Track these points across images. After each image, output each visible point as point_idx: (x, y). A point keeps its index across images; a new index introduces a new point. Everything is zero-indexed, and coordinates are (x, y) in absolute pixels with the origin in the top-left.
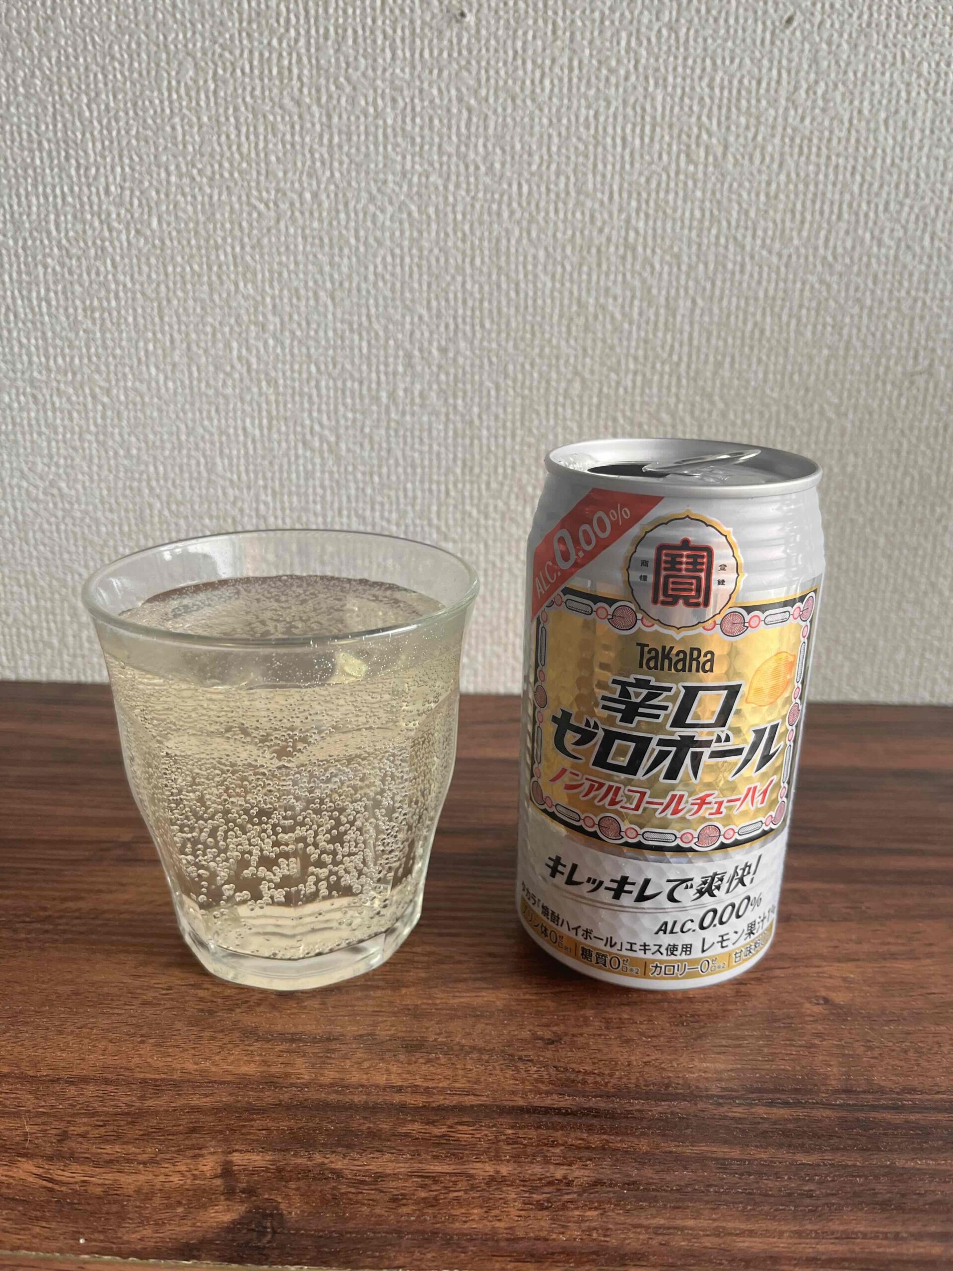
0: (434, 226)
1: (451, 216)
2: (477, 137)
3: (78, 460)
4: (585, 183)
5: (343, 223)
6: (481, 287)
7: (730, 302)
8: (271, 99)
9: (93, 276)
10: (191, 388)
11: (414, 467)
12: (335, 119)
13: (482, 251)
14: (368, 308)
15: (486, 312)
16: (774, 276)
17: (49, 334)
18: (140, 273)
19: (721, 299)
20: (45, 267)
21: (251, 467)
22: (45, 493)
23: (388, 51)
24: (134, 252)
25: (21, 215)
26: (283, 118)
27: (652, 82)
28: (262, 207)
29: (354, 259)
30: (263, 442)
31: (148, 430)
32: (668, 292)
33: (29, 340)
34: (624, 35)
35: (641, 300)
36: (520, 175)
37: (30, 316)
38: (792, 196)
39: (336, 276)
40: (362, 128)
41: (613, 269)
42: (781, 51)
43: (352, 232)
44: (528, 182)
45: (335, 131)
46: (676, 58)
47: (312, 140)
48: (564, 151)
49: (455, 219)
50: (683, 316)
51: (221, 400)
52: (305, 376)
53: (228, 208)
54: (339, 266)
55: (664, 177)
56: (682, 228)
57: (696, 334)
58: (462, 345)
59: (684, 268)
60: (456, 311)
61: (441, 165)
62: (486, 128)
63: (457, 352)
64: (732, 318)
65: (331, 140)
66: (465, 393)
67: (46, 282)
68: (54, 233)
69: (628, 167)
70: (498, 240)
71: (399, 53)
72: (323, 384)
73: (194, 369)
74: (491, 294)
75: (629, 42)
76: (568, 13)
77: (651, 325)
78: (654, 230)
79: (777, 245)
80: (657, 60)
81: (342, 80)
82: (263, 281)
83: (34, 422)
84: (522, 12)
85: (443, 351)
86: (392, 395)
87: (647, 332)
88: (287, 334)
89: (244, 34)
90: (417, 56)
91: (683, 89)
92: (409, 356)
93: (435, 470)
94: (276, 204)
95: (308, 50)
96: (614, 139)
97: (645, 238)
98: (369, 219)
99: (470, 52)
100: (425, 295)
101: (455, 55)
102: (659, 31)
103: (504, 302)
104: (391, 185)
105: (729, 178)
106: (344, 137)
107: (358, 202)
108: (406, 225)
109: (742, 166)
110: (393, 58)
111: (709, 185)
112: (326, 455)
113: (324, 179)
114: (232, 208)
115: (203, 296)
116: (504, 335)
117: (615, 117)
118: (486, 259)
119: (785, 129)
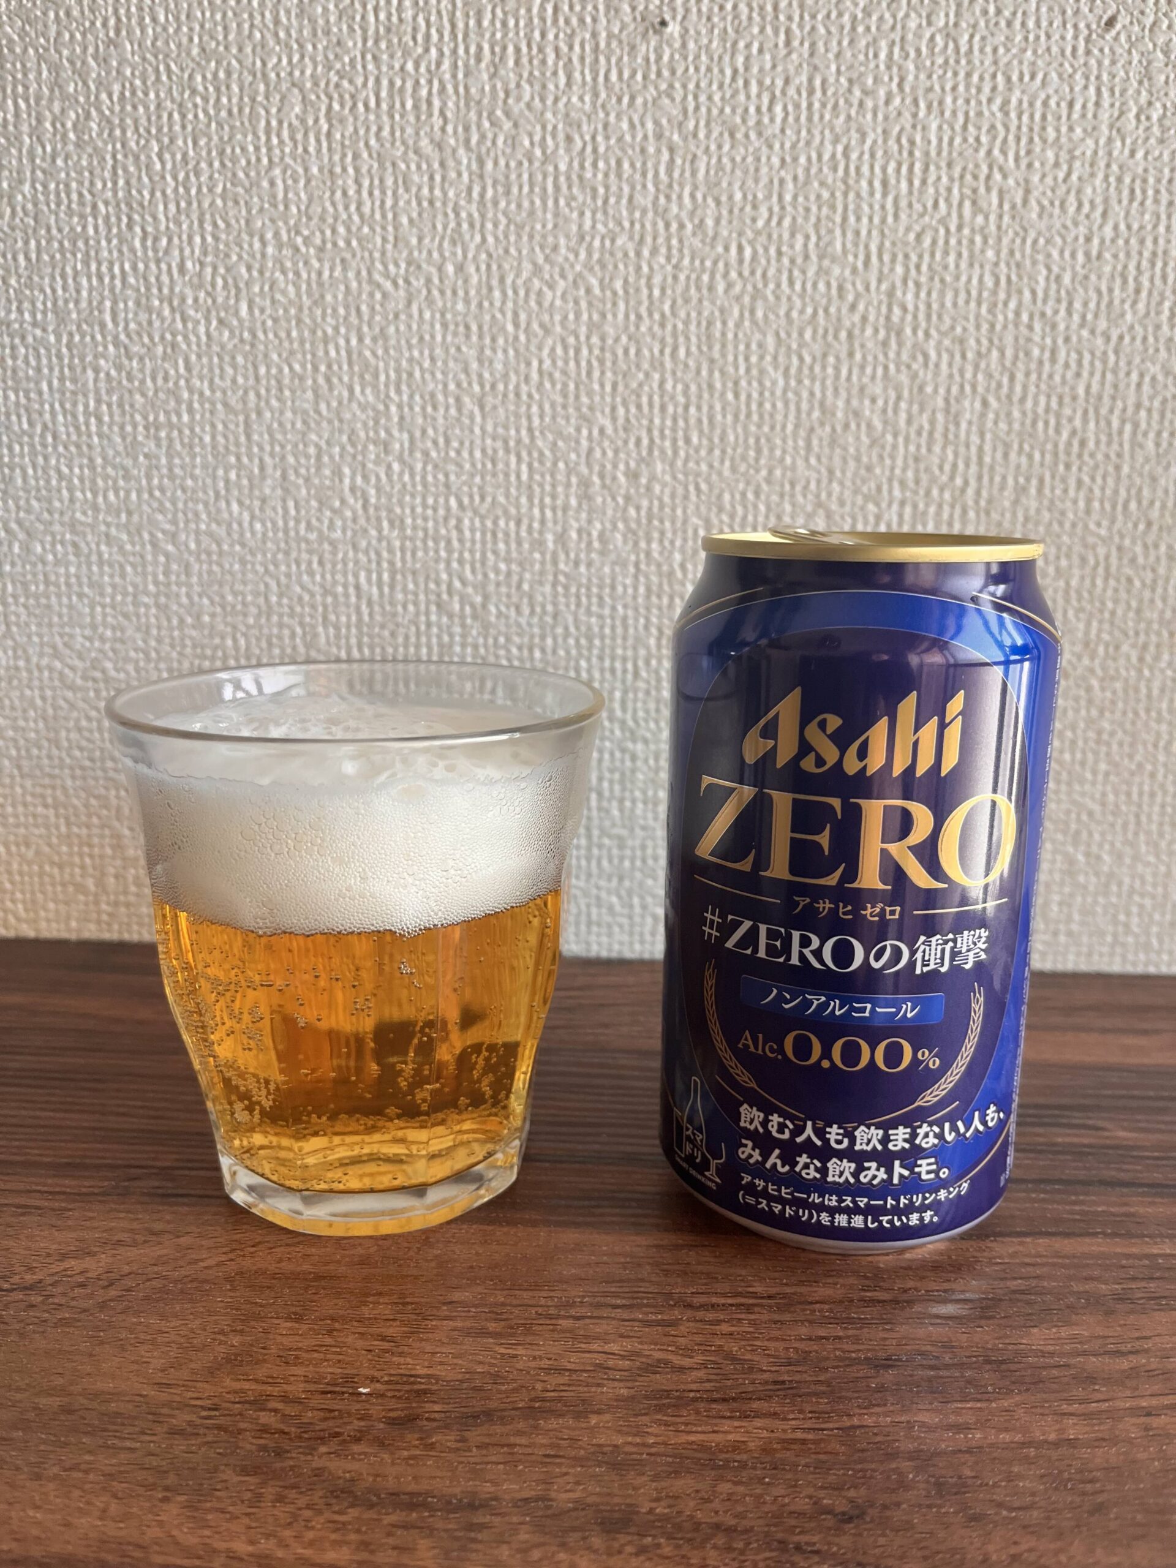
0: (622, 306)
1: (645, 291)
2: (682, 185)
3: (129, 632)
4: (830, 243)
5: (498, 304)
6: (687, 388)
7: (1036, 403)
8: (404, 143)
9: (160, 382)
10: (286, 531)
11: (590, 640)
12: (489, 165)
13: (688, 338)
14: (529, 418)
15: (692, 421)
16: (1098, 364)
17: (99, 461)
18: (222, 378)
19: (1023, 400)
20: (97, 370)
21: (366, 639)
22: (85, 678)
23: (561, 73)
24: (216, 348)
25: (66, 301)
26: (419, 167)
27: (922, 105)
28: (388, 285)
29: (511, 352)
30: (382, 607)
31: (227, 589)
32: (948, 391)
33: (71, 470)
34: (883, 44)
35: (911, 403)
36: (740, 234)
37: (74, 437)
38: (1122, 255)
39: (487, 375)
40: (525, 176)
41: (870, 358)
42: (1100, 63)
43: (509, 315)
44: (751, 243)
45: (489, 182)
46: (955, 74)
47: (457, 195)
48: (801, 199)
49: (650, 296)
50: (970, 423)
51: (326, 546)
52: (441, 512)
53: (342, 288)
54: (491, 362)
55: (942, 231)
56: (967, 302)
57: (987, 448)
58: (659, 467)
59: (970, 355)
60: (651, 421)
61: (632, 223)
62: (694, 173)
63: (653, 478)
64: (1040, 425)
65: (482, 195)
66: (662, 533)
67: (97, 391)
68: (110, 325)
69: (890, 219)
70: (710, 324)
71: (577, 75)
72: (467, 522)
73: (291, 504)
74: (700, 397)
75: (890, 54)
76: (807, 17)
77: (925, 434)
78: (929, 306)
79: (1102, 324)
80: (930, 77)
81: (499, 113)
82: (387, 385)
83: (73, 580)
84: (744, 17)
85: (633, 476)
86: (561, 538)
87: (918, 447)
88: (418, 455)
89: (369, 57)
90: (601, 79)
91: (967, 114)
92: (585, 483)
93: (619, 641)
94: (407, 281)
95: (454, 76)
96: (871, 183)
97: (915, 317)
98: (533, 297)
99: (673, 72)
100: (608, 399)
101: (653, 76)
102: (932, 38)
103: (718, 407)
104: (563, 251)
105: (1032, 235)
106: (500, 189)
107: (517, 276)
108: (583, 305)
109: (1051, 216)
110: (569, 84)
111: (1005, 241)
112: (469, 621)
113: (472, 247)
114: (347, 287)
115: (306, 406)
116: (717, 452)
117: (873, 155)
118: (694, 349)
119: (1108, 166)
